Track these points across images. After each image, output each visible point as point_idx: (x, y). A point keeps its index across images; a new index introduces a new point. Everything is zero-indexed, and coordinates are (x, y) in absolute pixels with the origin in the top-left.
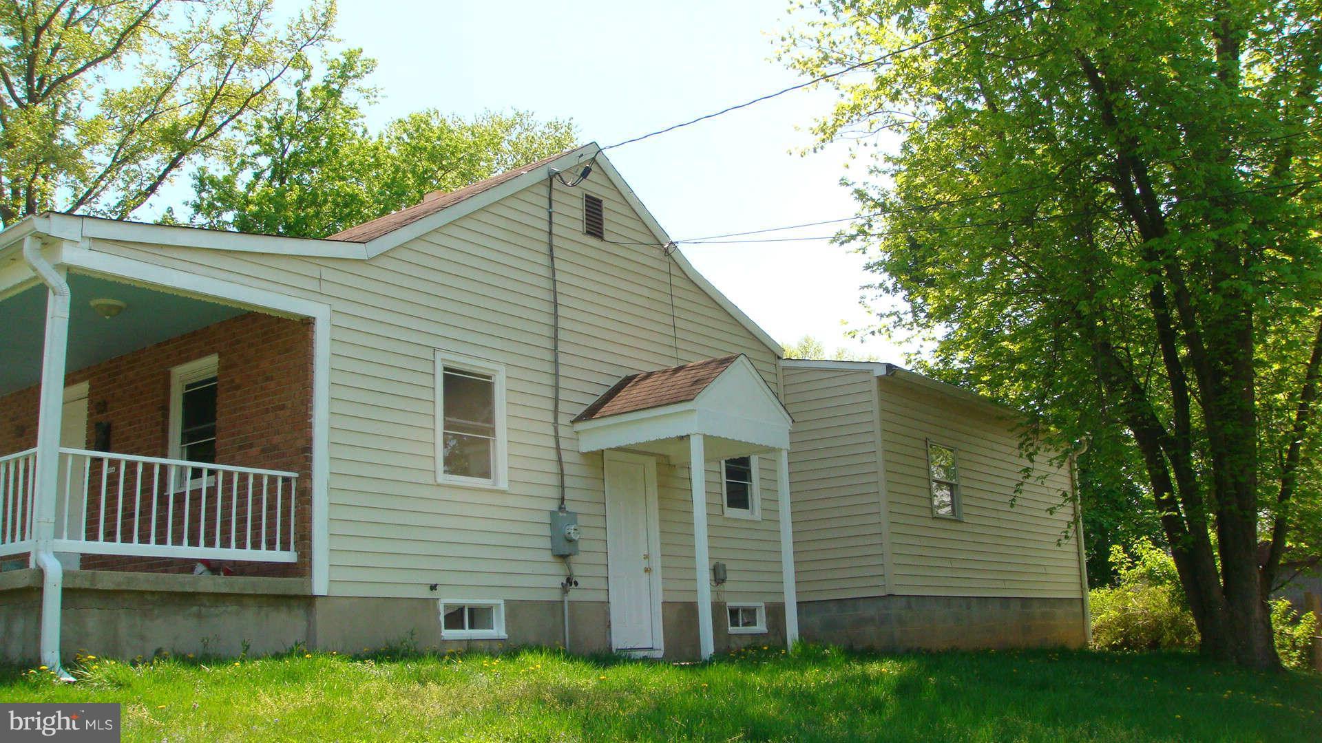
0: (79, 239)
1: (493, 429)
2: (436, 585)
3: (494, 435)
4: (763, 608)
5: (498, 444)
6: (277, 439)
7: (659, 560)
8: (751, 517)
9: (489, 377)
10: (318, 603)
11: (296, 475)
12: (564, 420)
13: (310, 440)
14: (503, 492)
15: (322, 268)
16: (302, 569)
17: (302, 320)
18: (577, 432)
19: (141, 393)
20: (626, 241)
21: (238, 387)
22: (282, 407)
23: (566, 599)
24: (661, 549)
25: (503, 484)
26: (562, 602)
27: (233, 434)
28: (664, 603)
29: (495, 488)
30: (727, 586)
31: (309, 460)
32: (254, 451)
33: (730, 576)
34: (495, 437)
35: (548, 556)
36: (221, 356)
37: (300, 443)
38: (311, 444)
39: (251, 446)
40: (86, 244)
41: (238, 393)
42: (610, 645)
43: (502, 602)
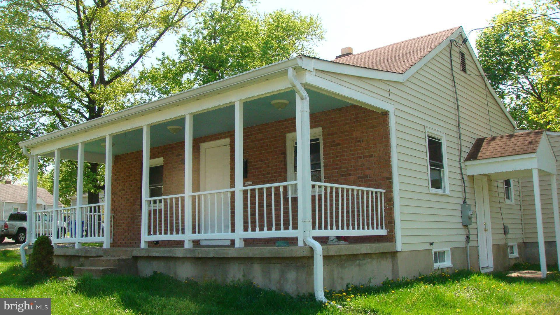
0: (312, 70)
1: (443, 165)
2: (433, 243)
3: (443, 168)
4: (517, 245)
5: (445, 172)
6: (368, 172)
7: (490, 225)
8: (511, 203)
9: (439, 140)
10: (399, 255)
11: (384, 191)
12: (462, 161)
13: (391, 173)
14: (447, 196)
15: (390, 86)
16: (390, 238)
17: (382, 112)
18: (465, 166)
19: (267, 146)
20: (471, 74)
21: (338, 145)
22: (371, 156)
23: (468, 246)
24: (491, 220)
25: (448, 192)
26: (466, 247)
27: (337, 168)
28: (493, 245)
29: (445, 194)
30: (509, 236)
31: (391, 183)
32: (352, 178)
33: (510, 231)
34: (443, 169)
35: (460, 226)
36: (324, 128)
37: (385, 175)
38: (392, 176)
39: (350, 175)
40: (314, 73)
41: (339, 147)
42: (479, 267)
43: (449, 249)
